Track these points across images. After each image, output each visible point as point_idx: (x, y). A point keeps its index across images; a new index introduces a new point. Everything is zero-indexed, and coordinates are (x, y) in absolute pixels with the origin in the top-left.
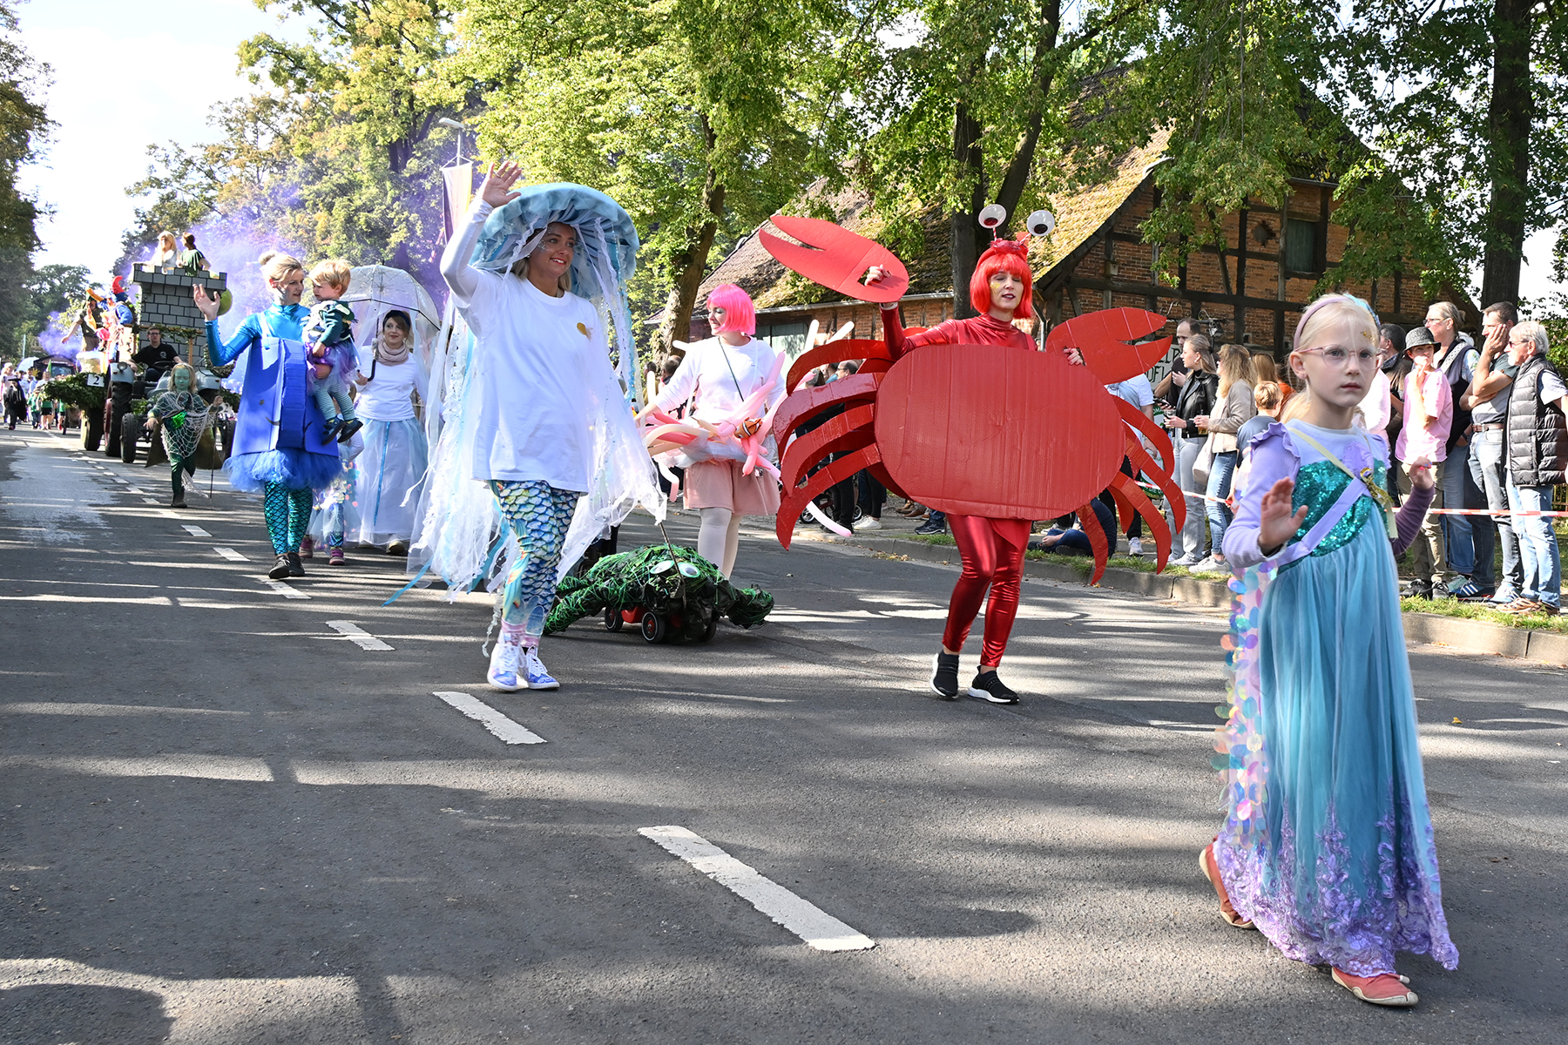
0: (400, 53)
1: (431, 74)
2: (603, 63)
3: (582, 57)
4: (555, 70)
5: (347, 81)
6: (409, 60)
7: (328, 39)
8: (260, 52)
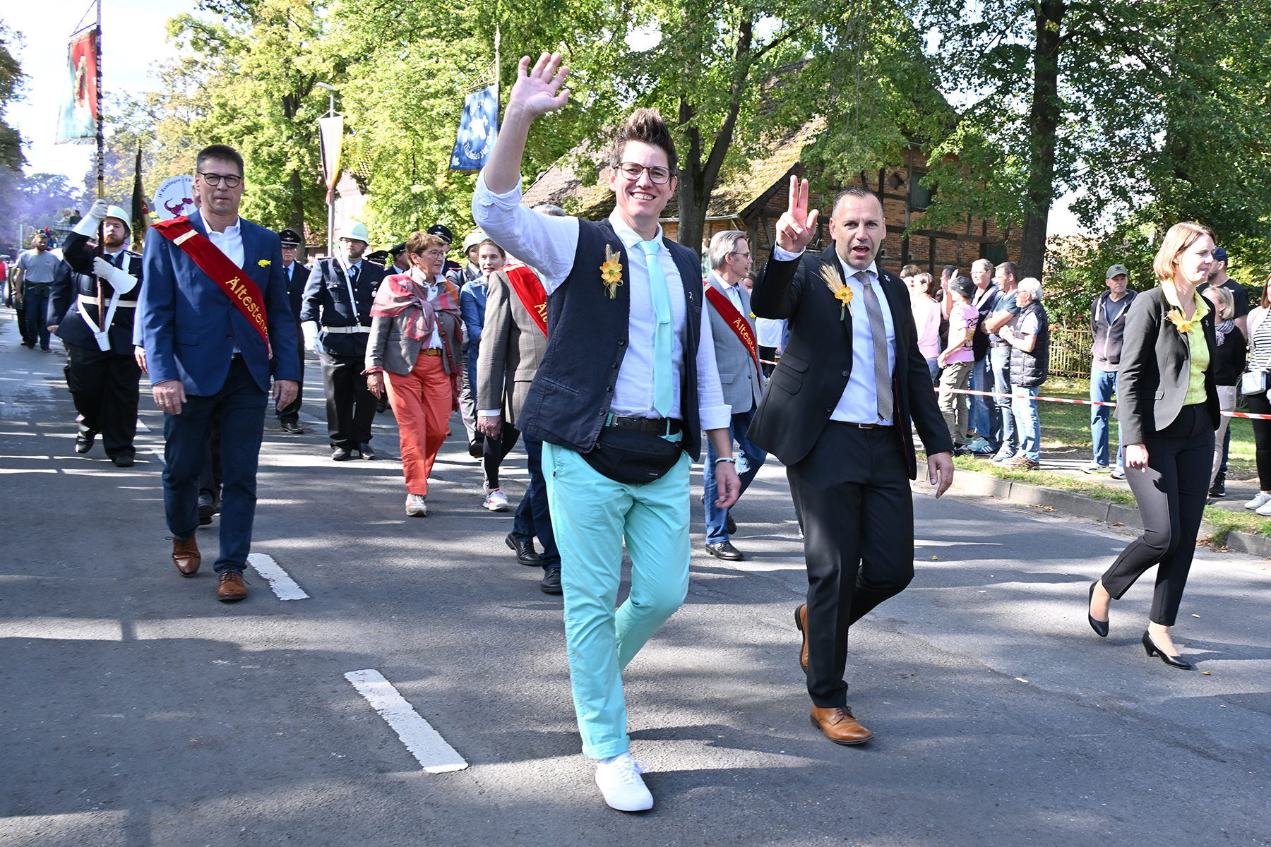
0: (288, 31)
2: (432, 49)
3: (417, 44)
4: (398, 52)
5: (249, 51)
6: (295, 37)
8: (181, 28)
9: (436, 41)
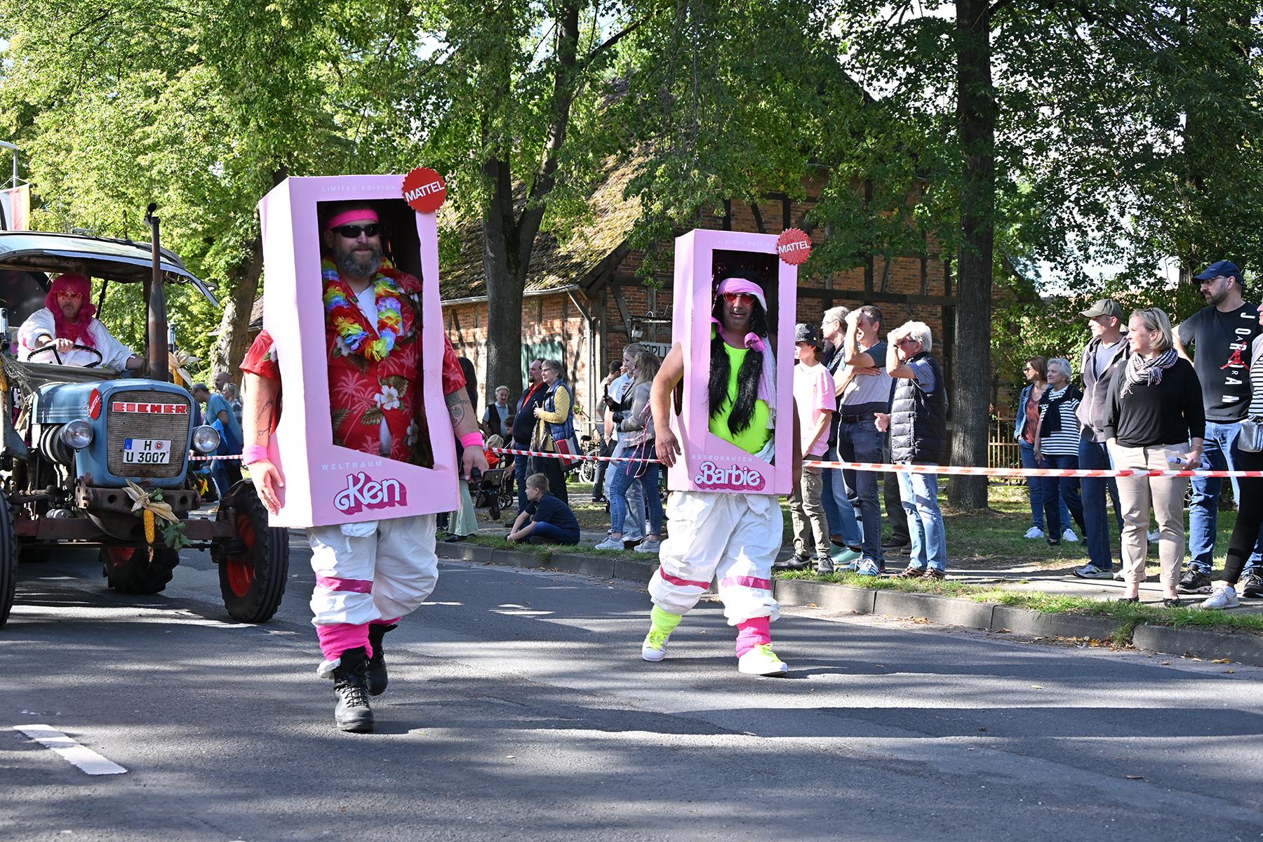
2: (150, 84)
9: (155, 73)
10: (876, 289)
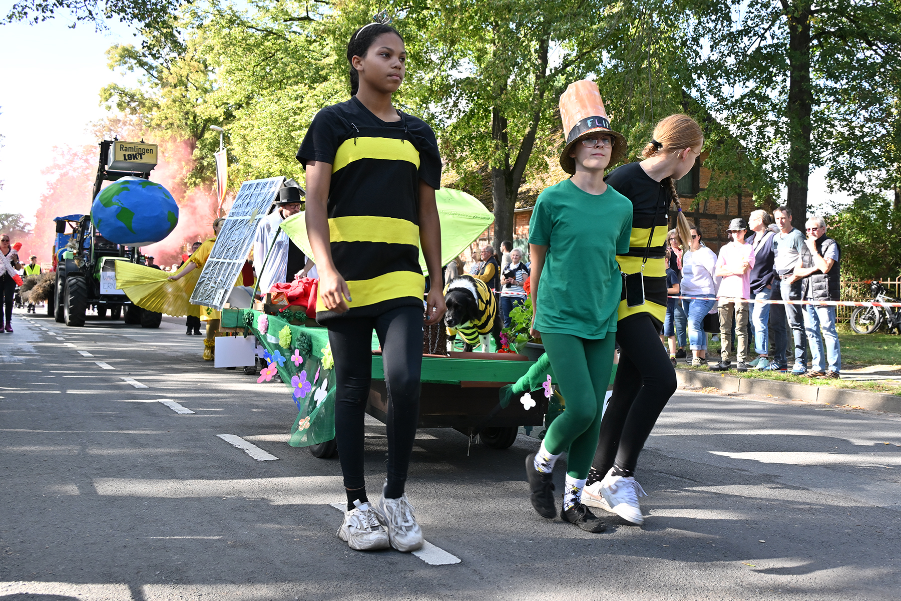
0: (187, 90)
1: (205, 102)
2: (297, 93)
3: (286, 90)
4: (272, 97)
5: (159, 108)
6: (192, 94)
7: (148, 84)
8: (111, 94)
10: (701, 211)
